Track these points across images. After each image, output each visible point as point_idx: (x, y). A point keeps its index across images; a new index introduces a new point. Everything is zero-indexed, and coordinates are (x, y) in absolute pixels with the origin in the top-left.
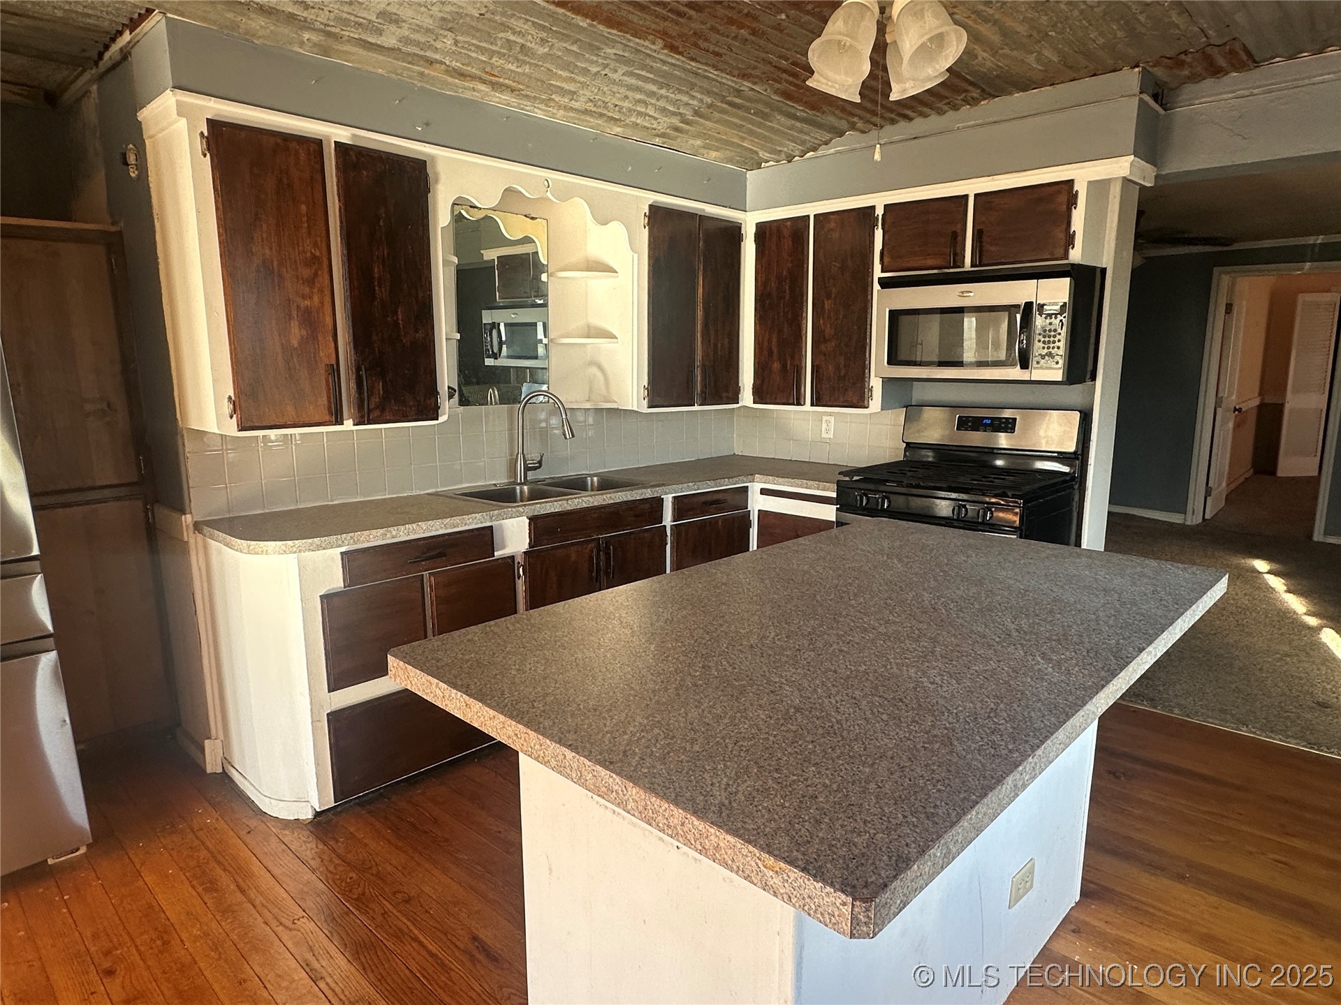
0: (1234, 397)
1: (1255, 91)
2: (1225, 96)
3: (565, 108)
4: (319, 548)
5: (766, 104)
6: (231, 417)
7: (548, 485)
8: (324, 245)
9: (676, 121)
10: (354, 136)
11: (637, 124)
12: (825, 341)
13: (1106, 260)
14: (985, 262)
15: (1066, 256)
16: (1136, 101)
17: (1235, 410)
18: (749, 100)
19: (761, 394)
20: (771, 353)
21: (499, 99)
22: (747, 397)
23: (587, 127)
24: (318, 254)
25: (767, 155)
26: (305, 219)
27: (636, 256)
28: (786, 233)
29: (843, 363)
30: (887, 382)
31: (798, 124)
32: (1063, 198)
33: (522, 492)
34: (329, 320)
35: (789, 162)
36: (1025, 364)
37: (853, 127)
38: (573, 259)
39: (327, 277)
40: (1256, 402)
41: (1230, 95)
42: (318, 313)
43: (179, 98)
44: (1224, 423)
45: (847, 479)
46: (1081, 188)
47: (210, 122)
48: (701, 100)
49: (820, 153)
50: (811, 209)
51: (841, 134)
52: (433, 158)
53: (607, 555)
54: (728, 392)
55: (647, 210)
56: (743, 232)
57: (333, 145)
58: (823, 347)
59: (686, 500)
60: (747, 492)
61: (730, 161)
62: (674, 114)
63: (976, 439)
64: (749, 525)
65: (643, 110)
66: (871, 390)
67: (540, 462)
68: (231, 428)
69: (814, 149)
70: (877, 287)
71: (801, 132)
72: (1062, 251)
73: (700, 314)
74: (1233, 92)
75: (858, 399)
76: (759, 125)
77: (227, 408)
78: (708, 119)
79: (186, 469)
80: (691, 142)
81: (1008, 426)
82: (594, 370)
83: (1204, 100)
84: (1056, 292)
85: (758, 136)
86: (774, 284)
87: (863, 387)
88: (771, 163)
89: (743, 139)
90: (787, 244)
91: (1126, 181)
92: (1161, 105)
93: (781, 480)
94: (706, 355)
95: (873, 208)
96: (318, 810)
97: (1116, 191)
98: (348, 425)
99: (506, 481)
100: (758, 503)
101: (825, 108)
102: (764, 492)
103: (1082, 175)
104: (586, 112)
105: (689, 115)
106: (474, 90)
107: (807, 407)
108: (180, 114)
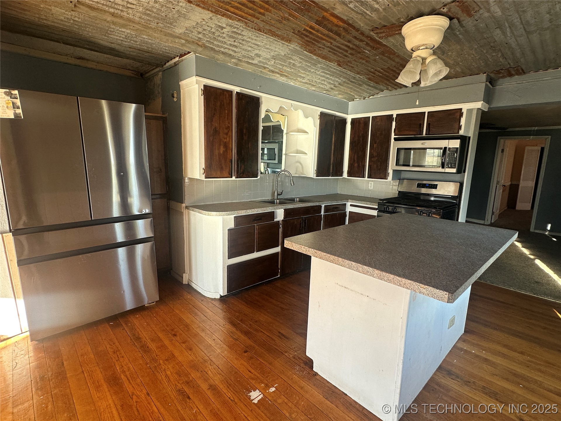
0: (503, 181)
1: (524, 82)
2: (513, 83)
3: (301, 82)
4: (229, 215)
5: (362, 82)
6: (203, 174)
7: (284, 200)
8: (231, 122)
9: (332, 86)
10: (241, 90)
11: (320, 87)
12: (373, 157)
13: (471, 134)
14: (430, 133)
15: (458, 133)
16: (484, 85)
17: (503, 186)
18: (357, 80)
19: (350, 174)
20: (354, 161)
21: (282, 79)
22: (345, 175)
23: (304, 87)
24: (229, 125)
25: (356, 97)
26: (227, 115)
27: (315, 128)
28: (362, 122)
29: (379, 165)
30: (394, 171)
31: (370, 88)
32: (458, 114)
33: (277, 202)
34: (231, 145)
35: (364, 99)
36: (443, 167)
37: (388, 89)
38: (295, 128)
39: (231, 133)
40: (510, 183)
41: (515, 83)
42: (228, 143)
43: (197, 78)
44: (499, 190)
45: (382, 202)
46: (464, 111)
47: (205, 86)
48: (342, 80)
49: (375, 97)
50: (371, 115)
51: (383, 91)
52: (261, 96)
53: (305, 223)
54: (340, 172)
55: (319, 114)
56: (347, 121)
57: (236, 93)
58: (373, 159)
59: (328, 207)
60: (346, 205)
61: (345, 98)
62: (332, 84)
63: (424, 191)
64: (346, 216)
65: (323, 83)
66: (389, 174)
67: (282, 193)
68: (203, 178)
69: (373, 95)
70: (393, 140)
71: (370, 90)
72: (457, 131)
73: (333, 147)
74: (516, 82)
75: (384, 176)
76: (358, 88)
77: (202, 171)
78: (342, 86)
79: (185, 190)
80: (335, 92)
81: (435, 187)
82: (298, 164)
83: (506, 84)
84: (455, 144)
85: (357, 91)
86: (356, 138)
87: (386, 173)
88: (358, 99)
89: (351, 92)
90: (362, 125)
91: (479, 109)
92: (491, 85)
93: (357, 202)
94: (334, 160)
95: (392, 115)
96: (222, 295)
97: (475, 113)
98: (234, 178)
99: (271, 198)
100: (349, 209)
101: (380, 83)
102: (351, 205)
103: (465, 107)
104: (306, 83)
105: (337, 84)
106: (275, 76)
107: (366, 178)
108: (196, 83)
